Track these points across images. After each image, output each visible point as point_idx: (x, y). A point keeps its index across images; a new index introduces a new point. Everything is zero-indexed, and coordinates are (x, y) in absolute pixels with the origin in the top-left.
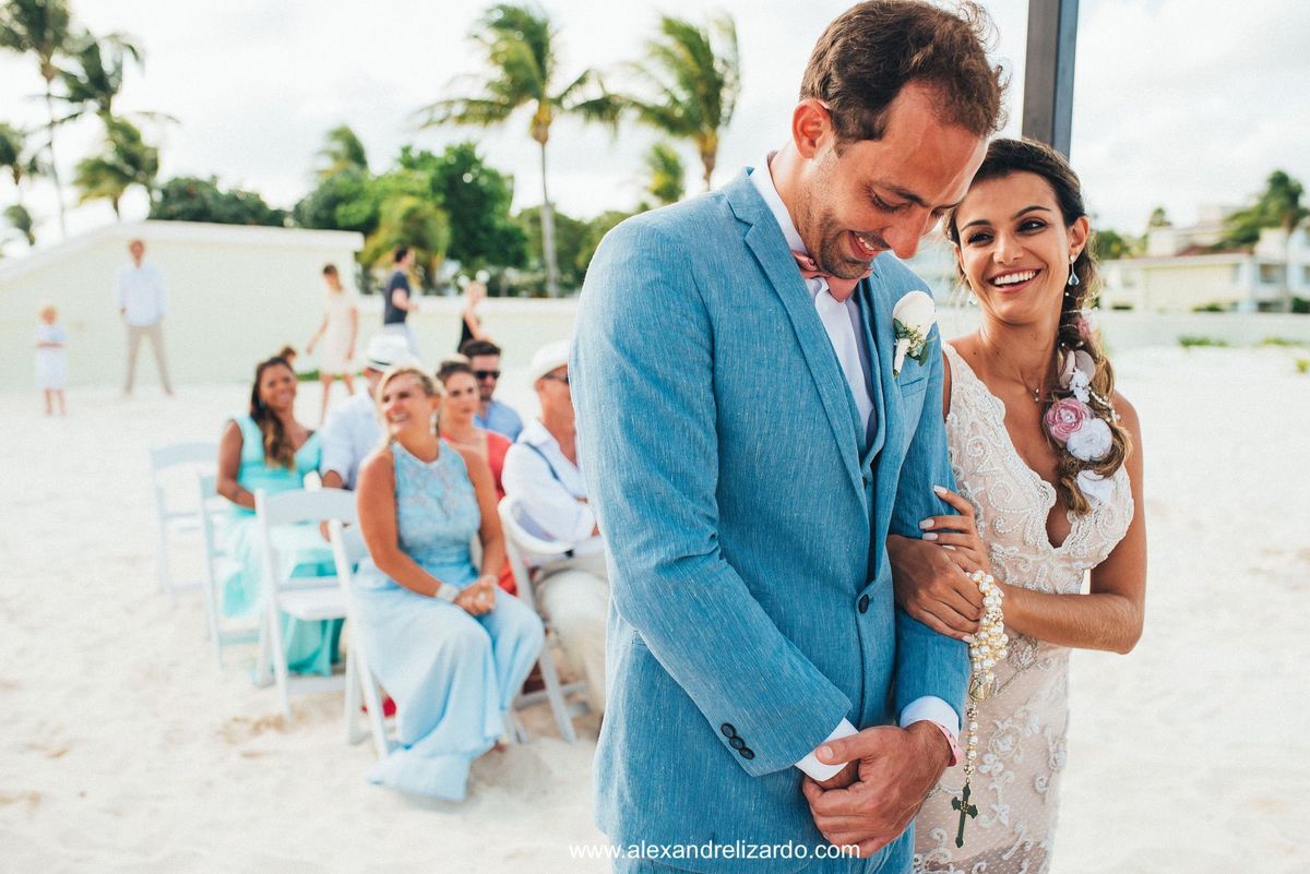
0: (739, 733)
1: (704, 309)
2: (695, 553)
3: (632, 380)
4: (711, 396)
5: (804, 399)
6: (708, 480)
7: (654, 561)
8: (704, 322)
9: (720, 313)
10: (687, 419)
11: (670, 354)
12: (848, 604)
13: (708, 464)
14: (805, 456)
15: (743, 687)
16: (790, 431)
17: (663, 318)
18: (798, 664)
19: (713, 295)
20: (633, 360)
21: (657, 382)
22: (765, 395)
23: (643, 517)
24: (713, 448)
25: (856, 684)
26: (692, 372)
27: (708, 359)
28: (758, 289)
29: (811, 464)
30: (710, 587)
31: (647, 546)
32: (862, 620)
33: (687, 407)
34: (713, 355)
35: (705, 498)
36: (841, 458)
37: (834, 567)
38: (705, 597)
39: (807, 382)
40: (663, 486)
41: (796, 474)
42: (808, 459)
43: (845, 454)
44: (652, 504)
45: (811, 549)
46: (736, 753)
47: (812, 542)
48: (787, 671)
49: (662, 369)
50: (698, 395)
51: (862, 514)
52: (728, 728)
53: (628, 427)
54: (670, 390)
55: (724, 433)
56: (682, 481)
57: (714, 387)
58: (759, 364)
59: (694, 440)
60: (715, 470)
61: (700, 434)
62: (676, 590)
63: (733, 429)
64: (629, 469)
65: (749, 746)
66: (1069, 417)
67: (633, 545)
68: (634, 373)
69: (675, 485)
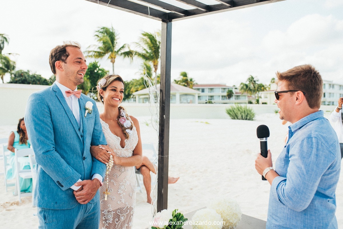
0: (60, 183)
1: (48, 107)
2: (49, 150)
3: (35, 121)
4: (51, 122)
5: (68, 122)
6: (52, 137)
7: (42, 152)
8: (48, 109)
9: (52, 107)
10: (46, 126)
11: (42, 115)
12: (81, 159)
13: (51, 134)
14: (70, 132)
15: (60, 174)
16: (66, 127)
17: (40, 109)
18: (71, 169)
19: (50, 104)
20: (36, 116)
21: (40, 120)
22: (61, 121)
23: (39, 145)
25: (83, 173)
26: (47, 118)
27: (50, 116)
28: (58, 103)
30: (53, 156)
31: (40, 149)
32: (84, 161)
33: (47, 124)
34: (51, 115)
35: (51, 140)
36: (76, 132)
37: (78, 151)
38: (52, 158)
39: (68, 119)
40: (42, 138)
41: (69, 135)
43: (76, 131)
44: (41, 142)
46: (60, 186)
48: (68, 171)
49: (41, 118)
50: (48, 122)
51: (81, 142)
52: (58, 182)
53: (35, 129)
54: (43, 122)
55: (55, 129)
56: (47, 137)
58: (59, 116)
59: (48, 130)
62: (46, 157)
64: (36, 136)
65: (62, 185)
66: (123, 120)
67: (38, 150)
68: (36, 119)
69: (45, 138)
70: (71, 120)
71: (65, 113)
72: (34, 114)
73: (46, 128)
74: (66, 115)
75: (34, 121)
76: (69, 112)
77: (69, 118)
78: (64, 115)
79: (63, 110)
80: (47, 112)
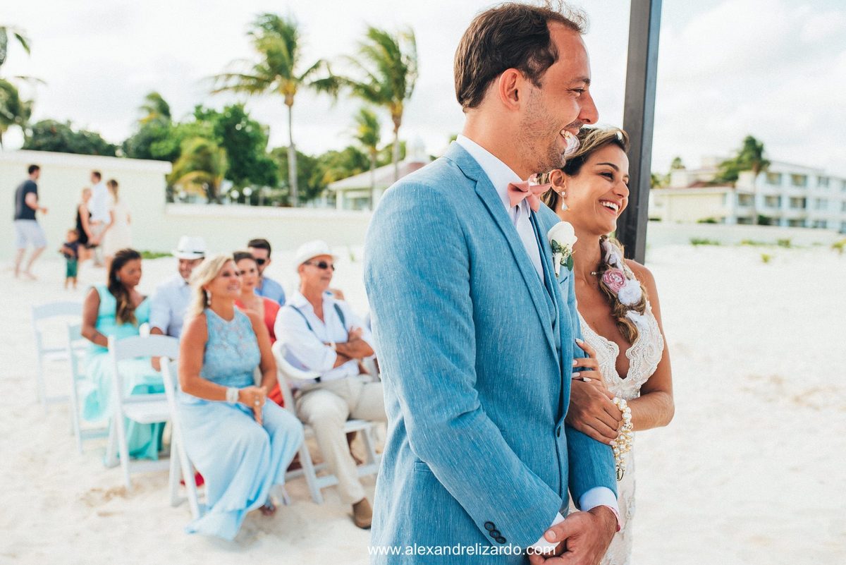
0: (496, 527)
1: (465, 240)
4: (470, 299)
5: (524, 298)
6: (470, 357)
7: (446, 418)
8: (465, 249)
9: (476, 242)
10: (459, 317)
11: (447, 272)
12: (551, 432)
13: (471, 346)
14: (527, 335)
15: (502, 497)
16: (518, 319)
17: (441, 248)
18: (532, 478)
19: (471, 231)
20: (422, 275)
21: (438, 291)
22: (504, 297)
23: (434, 387)
24: (473, 335)
25: (558, 485)
26: (459, 283)
27: (468, 274)
28: (490, 224)
29: (530, 340)
30: (481, 432)
31: (439, 407)
32: (559, 442)
33: (459, 308)
35: (470, 370)
36: (545, 334)
37: (545, 408)
38: (478, 440)
40: (448, 363)
42: (528, 338)
43: (547, 332)
44: (440, 376)
45: (531, 398)
47: (532, 392)
48: (528, 484)
49: (443, 283)
50: (464, 299)
51: (556, 366)
52: (489, 524)
53: (421, 324)
54: (448, 296)
56: (457, 359)
58: (498, 276)
59: (462, 330)
60: (474, 349)
62: (460, 436)
63: (485, 320)
64: (423, 354)
65: (502, 534)
66: (618, 279)
67: (427, 408)
68: (424, 286)
69: (453, 361)
70: (532, 291)
71: (512, 262)
72: (416, 266)
74: (516, 270)
75: (416, 292)
76: (524, 260)
77: (527, 282)
78: (510, 272)
79: (506, 250)
80: (460, 261)
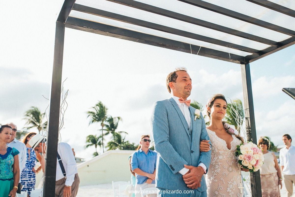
0: (172, 166)
1: (166, 110)
2: (166, 141)
4: (168, 122)
5: (180, 122)
6: (168, 133)
8: (166, 112)
9: (168, 111)
11: (162, 115)
13: (168, 130)
14: (181, 130)
15: (172, 159)
24: (168, 128)
26: (165, 118)
30: (168, 145)
32: (192, 154)
34: (168, 116)
36: (186, 131)
41: (180, 132)
43: (186, 130)
46: (171, 170)
49: (161, 118)
50: (166, 121)
51: (190, 139)
54: (162, 120)
57: (168, 120)
61: (166, 126)
62: (163, 145)
65: (174, 168)
66: (232, 130)
70: (182, 121)
71: (178, 115)
73: (164, 125)
74: (179, 117)
79: (177, 114)
80: (165, 114)
